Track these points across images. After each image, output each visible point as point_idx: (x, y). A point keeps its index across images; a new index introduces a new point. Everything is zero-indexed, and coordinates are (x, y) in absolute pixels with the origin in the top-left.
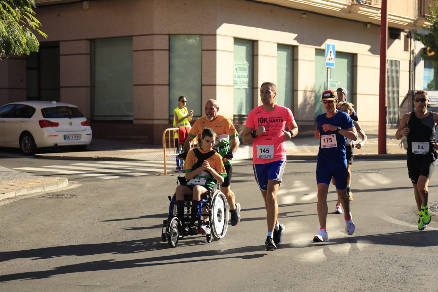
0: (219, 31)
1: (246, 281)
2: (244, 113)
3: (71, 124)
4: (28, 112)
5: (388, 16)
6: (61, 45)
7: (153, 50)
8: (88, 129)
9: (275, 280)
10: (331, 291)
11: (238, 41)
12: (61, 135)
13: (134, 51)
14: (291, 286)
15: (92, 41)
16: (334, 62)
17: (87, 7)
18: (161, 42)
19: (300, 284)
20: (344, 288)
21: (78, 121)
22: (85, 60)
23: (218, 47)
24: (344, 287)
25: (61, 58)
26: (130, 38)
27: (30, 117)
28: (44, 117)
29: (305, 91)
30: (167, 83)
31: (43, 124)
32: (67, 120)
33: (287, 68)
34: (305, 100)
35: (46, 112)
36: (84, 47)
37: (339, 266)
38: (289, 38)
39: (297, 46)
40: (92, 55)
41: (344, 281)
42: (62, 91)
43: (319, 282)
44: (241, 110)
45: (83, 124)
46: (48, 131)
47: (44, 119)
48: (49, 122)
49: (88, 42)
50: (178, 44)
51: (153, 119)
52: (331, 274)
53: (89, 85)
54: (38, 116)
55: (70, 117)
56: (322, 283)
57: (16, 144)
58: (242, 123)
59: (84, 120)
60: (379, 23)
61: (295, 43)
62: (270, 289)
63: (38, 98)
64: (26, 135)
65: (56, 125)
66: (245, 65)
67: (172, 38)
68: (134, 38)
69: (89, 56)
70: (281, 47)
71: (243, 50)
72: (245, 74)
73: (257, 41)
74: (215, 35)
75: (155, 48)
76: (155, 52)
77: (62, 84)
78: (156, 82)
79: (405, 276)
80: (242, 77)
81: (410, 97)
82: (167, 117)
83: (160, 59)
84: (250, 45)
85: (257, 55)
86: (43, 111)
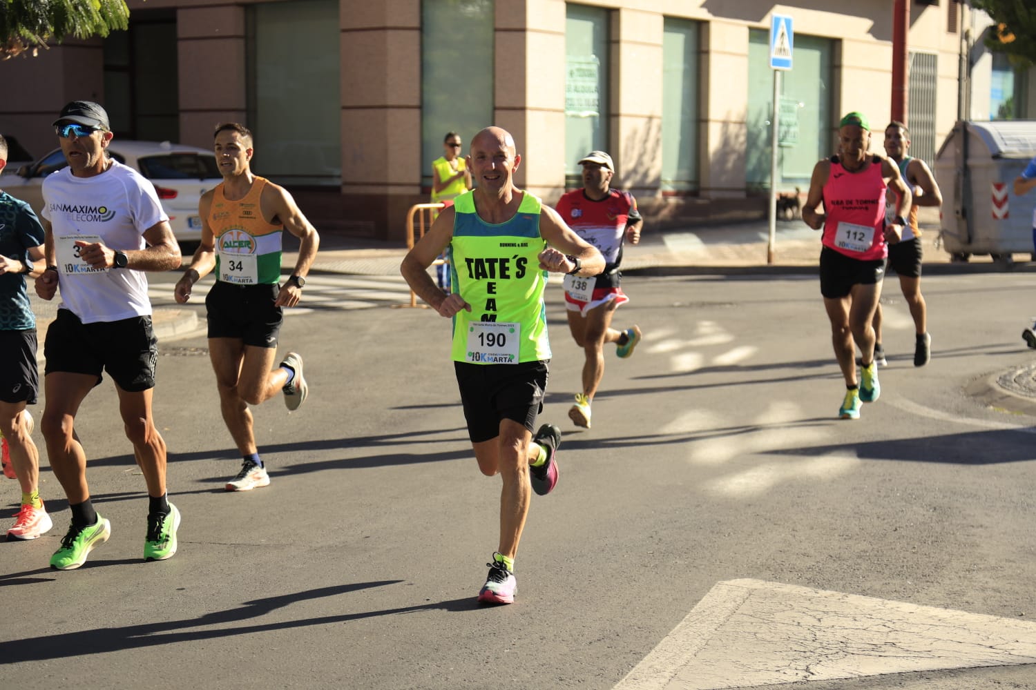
1: (588, 538)
6: (181, 16)
7: (384, 29)
9: (652, 537)
10: (774, 559)
11: (576, 9)
12: (182, 217)
13: (344, 31)
14: (687, 549)
15: (250, 9)
16: (790, 58)
18: (404, 12)
19: (706, 546)
20: (804, 555)
22: (233, 52)
23: (530, 24)
24: (803, 551)
25: (182, 46)
26: (332, 3)
29: (725, 123)
30: (416, 102)
33: (685, 72)
34: (726, 142)
35: (148, 166)
36: (230, 21)
37: (793, 506)
39: (707, 22)
40: (249, 39)
41: (803, 538)
42: (184, 118)
43: (749, 542)
49: (240, 11)
50: (442, 16)
51: (386, 184)
52: (775, 524)
53: (243, 106)
56: (754, 543)
61: (703, 14)
62: (640, 556)
65: (171, 194)
66: (592, 63)
67: (428, 2)
69: (241, 42)
70: (673, 22)
71: (586, 29)
72: (592, 83)
73: (617, 10)
75: (389, 24)
76: (390, 33)
77: (183, 105)
78: (391, 101)
79: (938, 529)
80: (584, 90)
81: (960, 136)
82: (416, 178)
83: (401, 48)
84: (601, 19)
85: (618, 42)
86: (142, 164)
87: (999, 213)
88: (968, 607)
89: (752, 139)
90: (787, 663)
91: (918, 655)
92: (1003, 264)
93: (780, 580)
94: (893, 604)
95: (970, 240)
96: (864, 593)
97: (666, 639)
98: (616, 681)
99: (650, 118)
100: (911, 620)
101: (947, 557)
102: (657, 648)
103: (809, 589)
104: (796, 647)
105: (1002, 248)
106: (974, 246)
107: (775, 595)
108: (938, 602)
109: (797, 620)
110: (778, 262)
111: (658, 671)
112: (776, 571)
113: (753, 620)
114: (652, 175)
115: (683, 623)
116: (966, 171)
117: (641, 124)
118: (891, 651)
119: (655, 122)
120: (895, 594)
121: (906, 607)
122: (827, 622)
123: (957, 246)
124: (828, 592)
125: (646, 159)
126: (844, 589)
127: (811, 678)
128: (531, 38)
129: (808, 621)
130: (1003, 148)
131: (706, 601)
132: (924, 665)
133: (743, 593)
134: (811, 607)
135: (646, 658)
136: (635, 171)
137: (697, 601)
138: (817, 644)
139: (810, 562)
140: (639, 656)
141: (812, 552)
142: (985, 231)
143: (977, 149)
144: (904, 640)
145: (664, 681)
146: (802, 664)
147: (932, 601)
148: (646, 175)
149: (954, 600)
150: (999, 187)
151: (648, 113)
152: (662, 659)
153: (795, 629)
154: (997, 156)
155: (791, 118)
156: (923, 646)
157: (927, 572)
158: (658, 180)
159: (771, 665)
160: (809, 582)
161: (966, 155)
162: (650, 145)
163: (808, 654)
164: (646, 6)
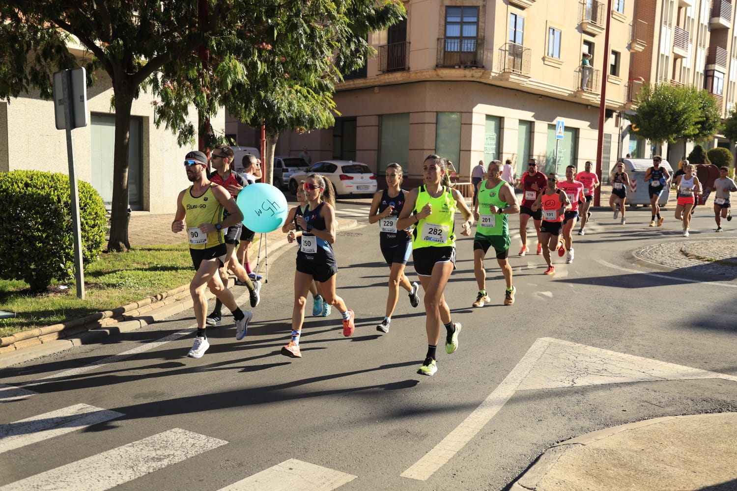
0: (475, 110)
3: (362, 178)
4: (331, 169)
5: (606, 101)
6: (358, 118)
7: (424, 123)
8: (375, 182)
10: (558, 329)
11: (489, 117)
12: (355, 186)
13: (411, 124)
14: (526, 323)
15: (380, 116)
16: (562, 135)
17: (378, 91)
18: (431, 118)
19: (532, 322)
20: (570, 327)
21: (367, 176)
22: (374, 130)
23: (474, 122)
24: (569, 325)
25: (358, 129)
26: (407, 114)
27: (333, 172)
28: (343, 172)
30: (434, 148)
31: (342, 178)
32: (360, 175)
33: (526, 139)
35: (345, 169)
36: (374, 121)
39: (534, 122)
40: (380, 126)
41: (569, 319)
42: (358, 152)
43: (548, 320)
45: (371, 178)
46: (346, 182)
47: (343, 174)
48: (346, 176)
49: (377, 117)
50: (444, 119)
52: (558, 313)
53: (377, 149)
54: (339, 172)
55: (362, 173)
56: (550, 321)
59: (372, 175)
60: (599, 106)
61: (533, 119)
62: (508, 326)
63: (341, 158)
65: (351, 178)
66: (494, 135)
67: (439, 114)
68: (410, 114)
69: (377, 127)
70: (522, 122)
71: (492, 124)
72: (494, 142)
73: (503, 118)
74: (472, 112)
75: (426, 122)
76: (426, 125)
77: (357, 148)
78: (425, 148)
79: (619, 317)
80: (491, 144)
83: (430, 130)
84: (498, 120)
85: (503, 128)
86: (343, 168)
87: (633, 190)
88: (633, 353)
89: (547, 161)
90: (564, 377)
91: (616, 375)
92: (634, 208)
93: (560, 338)
94: (604, 351)
96: (593, 345)
97: (518, 364)
98: (499, 384)
99: (513, 154)
100: (612, 359)
101: (623, 330)
102: (515, 368)
103: (572, 343)
104: (568, 370)
105: (633, 202)
107: (559, 345)
108: (621, 350)
109: (568, 357)
111: (515, 380)
112: (558, 334)
113: (551, 357)
115: (524, 357)
118: (605, 373)
119: (515, 156)
120: (605, 346)
121: (610, 352)
122: (580, 358)
124: (579, 345)
126: (585, 343)
127: (575, 385)
128: (474, 127)
129: (572, 358)
130: (635, 168)
131: (533, 347)
132: (618, 380)
133: (547, 344)
134: (573, 351)
135: (510, 373)
137: (530, 347)
138: (576, 369)
139: (572, 330)
140: (508, 372)
141: (572, 326)
144: (610, 368)
145: (517, 384)
146: (571, 379)
147: (619, 350)
149: (628, 350)
152: (517, 374)
153: (568, 362)
154: (633, 171)
155: (561, 155)
156: (617, 371)
157: (616, 336)
159: (559, 379)
160: (572, 340)
163: (573, 373)
164: (513, 116)
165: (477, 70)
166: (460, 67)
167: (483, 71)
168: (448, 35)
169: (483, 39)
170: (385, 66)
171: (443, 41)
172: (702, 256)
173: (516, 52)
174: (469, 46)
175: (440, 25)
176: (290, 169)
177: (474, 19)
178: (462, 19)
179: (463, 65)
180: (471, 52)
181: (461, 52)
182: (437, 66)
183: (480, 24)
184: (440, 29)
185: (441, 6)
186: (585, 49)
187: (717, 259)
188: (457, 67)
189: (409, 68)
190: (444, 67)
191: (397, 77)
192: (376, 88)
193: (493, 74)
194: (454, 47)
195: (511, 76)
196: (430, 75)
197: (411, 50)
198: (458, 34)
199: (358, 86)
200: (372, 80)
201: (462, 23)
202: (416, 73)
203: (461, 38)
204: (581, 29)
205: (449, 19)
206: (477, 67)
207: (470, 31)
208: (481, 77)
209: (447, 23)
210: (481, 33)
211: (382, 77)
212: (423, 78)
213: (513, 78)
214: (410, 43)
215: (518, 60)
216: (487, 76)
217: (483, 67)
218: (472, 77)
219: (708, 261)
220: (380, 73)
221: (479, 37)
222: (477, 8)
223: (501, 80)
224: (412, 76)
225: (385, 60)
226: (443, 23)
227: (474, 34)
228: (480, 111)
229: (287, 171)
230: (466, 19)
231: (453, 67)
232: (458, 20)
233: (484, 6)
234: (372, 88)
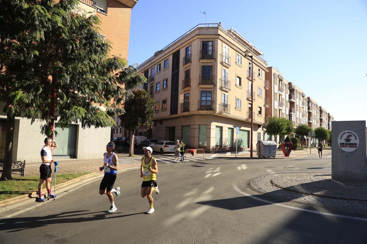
0: (212, 124)
2: (218, 145)
4: (162, 143)
6: (176, 127)
7: (195, 128)
11: (217, 126)
12: (169, 149)
15: (182, 126)
16: (239, 132)
17: (181, 118)
18: (197, 127)
22: (180, 131)
23: (211, 128)
25: (176, 130)
26: (190, 125)
29: (235, 139)
30: (198, 137)
31: (165, 146)
32: (171, 146)
33: (231, 134)
34: (235, 142)
35: (166, 144)
36: (180, 128)
38: (231, 126)
39: (234, 128)
40: (182, 130)
44: (217, 144)
46: (166, 148)
47: (165, 145)
50: (201, 127)
51: (194, 146)
54: (164, 144)
57: (159, 151)
58: (217, 147)
61: (233, 127)
63: (165, 140)
64: (161, 149)
65: (168, 147)
66: (219, 133)
67: (200, 125)
68: (191, 126)
70: (229, 128)
71: (219, 129)
72: (219, 135)
73: (223, 127)
78: (195, 136)
81: (259, 142)
82: (198, 145)
83: (197, 131)
85: (223, 130)
86: (166, 143)
87: (264, 152)
89: (239, 141)
92: (264, 158)
95: (260, 155)
99: (226, 139)
105: (264, 156)
106: (261, 155)
110: (237, 157)
114: (226, 145)
116: (260, 146)
117: (225, 140)
119: (227, 139)
123: (259, 155)
125: (225, 143)
128: (211, 130)
136: (224, 145)
142: (262, 154)
143: (261, 144)
148: (225, 145)
150: (263, 148)
151: (226, 138)
154: (263, 145)
155: (244, 139)
158: (227, 145)
161: (260, 145)
162: (226, 142)
164: (226, 127)
165: (212, 111)
166: (206, 110)
167: (213, 111)
168: (202, 100)
169: (213, 101)
170: (183, 110)
171: (200, 102)
172: (278, 185)
173: (225, 106)
174: (209, 103)
175: (199, 97)
176: (152, 143)
177: (210, 95)
178: (206, 95)
179: (207, 109)
180: (209, 105)
181: (206, 105)
182: (198, 110)
183: (212, 96)
184: (199, 98)
185: (200, 91)
186: (250, 106)
187: (284, 187)
188: (205, 110)
189: (190, 111)
190: (201, 110)
191: (186, 113)
192: (181, 117)
193: (217, 112)
194: (204, 104)
195: (223, 113)
196: (196, 112)
197: (190, 105)
198: (205, 100)
199: (175, 116)
200: (179, 115)
201: (206, 96)
202: (192, 112)
203: (206, 101)
204: (248, 99)
205: (202, 95)
206: (211, 110)
207: (209, 99)
208: (213, 113)
209: (201, 96)
210: (213, 99)
211: (182, 114)
212: (194, 114)
213: (224, 114)
214: (190, 103)
215: (226, 108)
216: (215, 113)
217: (213, 110)
218: (210, 113)
219: (280, 188)
220: (181, 112)
221: (212, 100)
222: (211, 91)
223: (220, 114)
224: (191, 113)
225: (183, 108)
226: (200, 96)
227: (210, 100)
228: (214, 125)
229: (151, 144)
230: (208, 95)
231: (203, 110)
232: (205, 95)
233: (213, 91)
234: (179, 117)
